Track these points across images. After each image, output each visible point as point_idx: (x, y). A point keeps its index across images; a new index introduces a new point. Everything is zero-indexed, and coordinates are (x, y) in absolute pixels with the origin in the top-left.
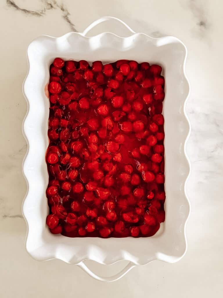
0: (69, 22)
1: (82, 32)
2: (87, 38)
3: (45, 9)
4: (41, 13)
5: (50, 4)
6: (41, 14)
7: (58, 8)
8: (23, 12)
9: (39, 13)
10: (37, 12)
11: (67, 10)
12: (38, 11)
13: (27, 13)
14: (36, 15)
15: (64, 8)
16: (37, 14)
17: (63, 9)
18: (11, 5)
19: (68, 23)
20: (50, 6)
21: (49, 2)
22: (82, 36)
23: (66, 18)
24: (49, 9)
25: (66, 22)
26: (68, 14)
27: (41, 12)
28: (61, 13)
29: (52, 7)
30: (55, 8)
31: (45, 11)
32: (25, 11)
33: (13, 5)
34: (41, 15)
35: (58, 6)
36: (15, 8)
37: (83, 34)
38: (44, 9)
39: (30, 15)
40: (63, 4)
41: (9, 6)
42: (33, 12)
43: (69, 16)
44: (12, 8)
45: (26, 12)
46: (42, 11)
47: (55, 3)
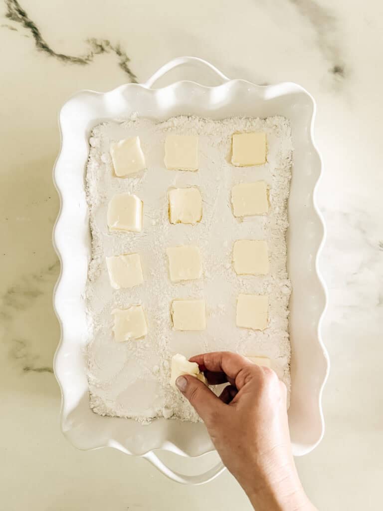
0: (128, 71)
1: (145, 82)
2: (152, 91)
3: (92, 53)
4: (86, 59)
5: (101, 46)
6: (87, 62)
7: (112, 51)
8: (60, 58)
9: (83, 59)
10: (81, 58)
11: (125, 55)
12: (83, 56)
13: (66, 60)
14: (79, 63)
15: (122, 51)
16: (81, 61)
17: (119, 53)
18: (42, 49)
19: (126, 73)
20: (99, 49)
21: (99, 43)
22: (144, 89)
23: (124, 66)
24: (98, 53)
25: (124, 73)
26: (128, 59)
27: (86, 57)
28: (117, 59)
29: (103, 50)
30: (107, 52)
31: (92, 56)
32: (63, 57)
33: (46, 49)
34: (85, 63)
35: (112, 48)
36: (47, 53)
37: (147, 86)
38: (90, 54)
39: (69, 62)
40: (119, 46)
41: (39, 50)
42: (75, 58)
43: (127, 63)
44: (44, 53)
45: (65, 58)
46: (88, 56)
47: (108, 43)
